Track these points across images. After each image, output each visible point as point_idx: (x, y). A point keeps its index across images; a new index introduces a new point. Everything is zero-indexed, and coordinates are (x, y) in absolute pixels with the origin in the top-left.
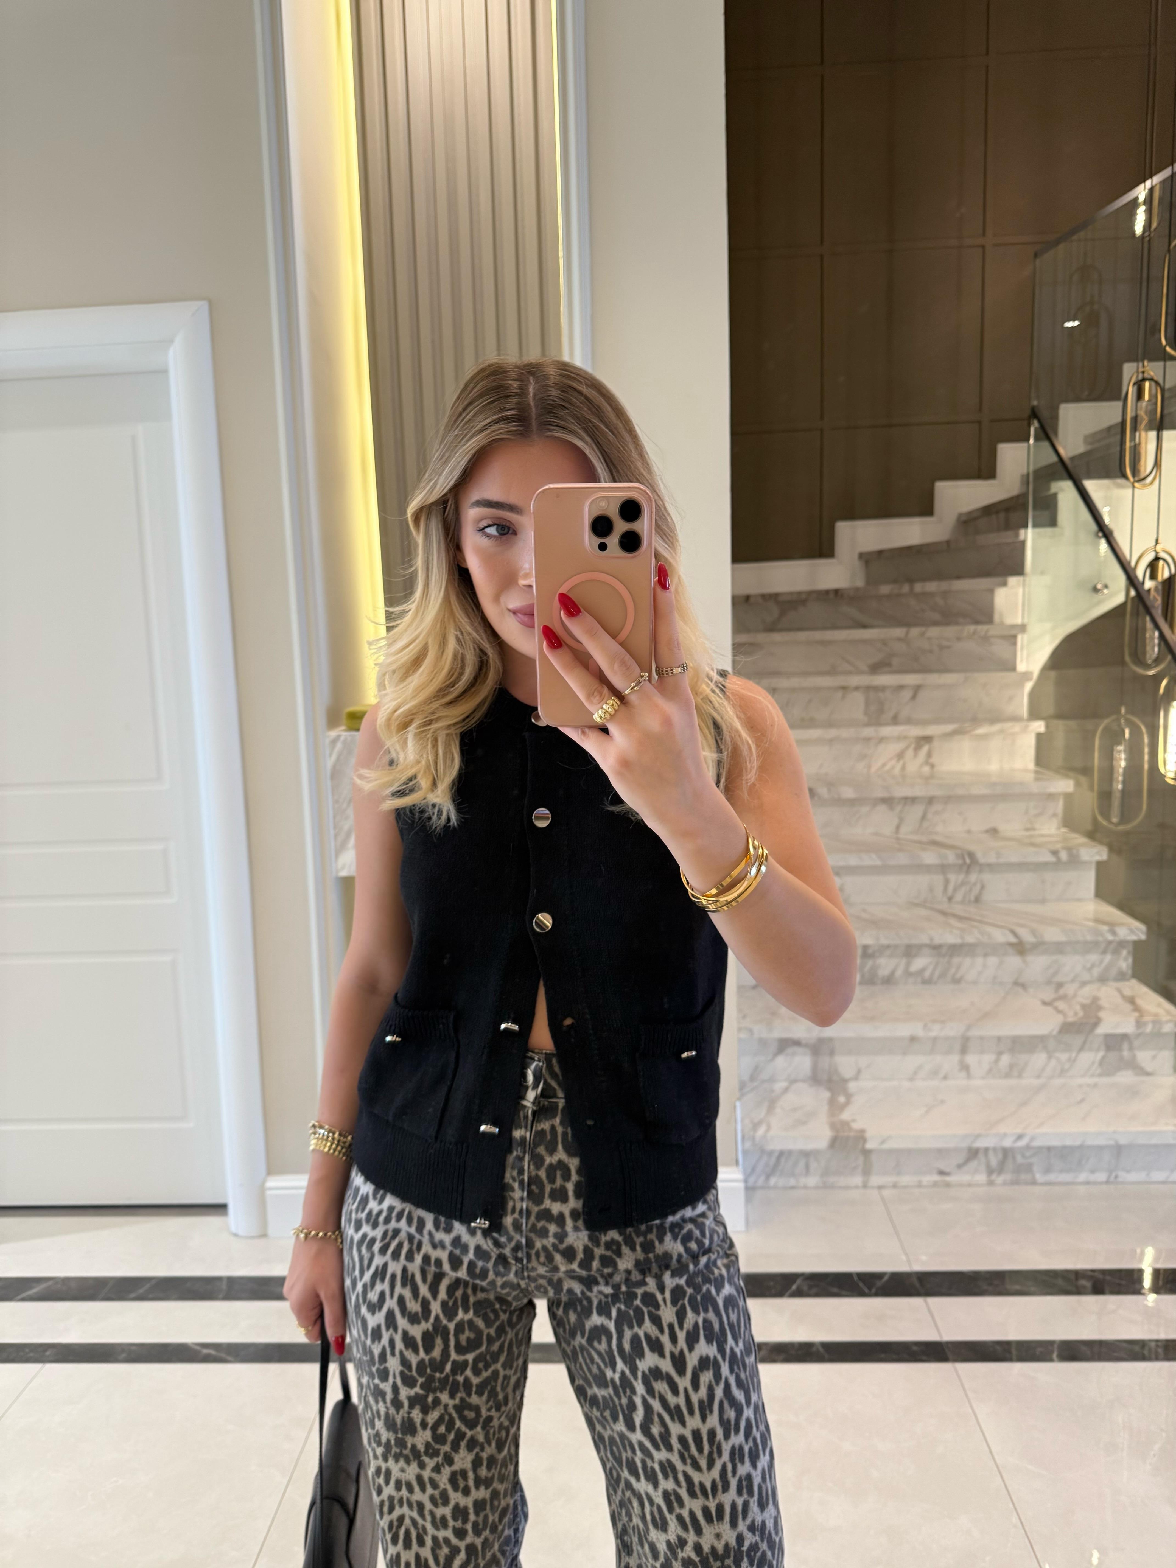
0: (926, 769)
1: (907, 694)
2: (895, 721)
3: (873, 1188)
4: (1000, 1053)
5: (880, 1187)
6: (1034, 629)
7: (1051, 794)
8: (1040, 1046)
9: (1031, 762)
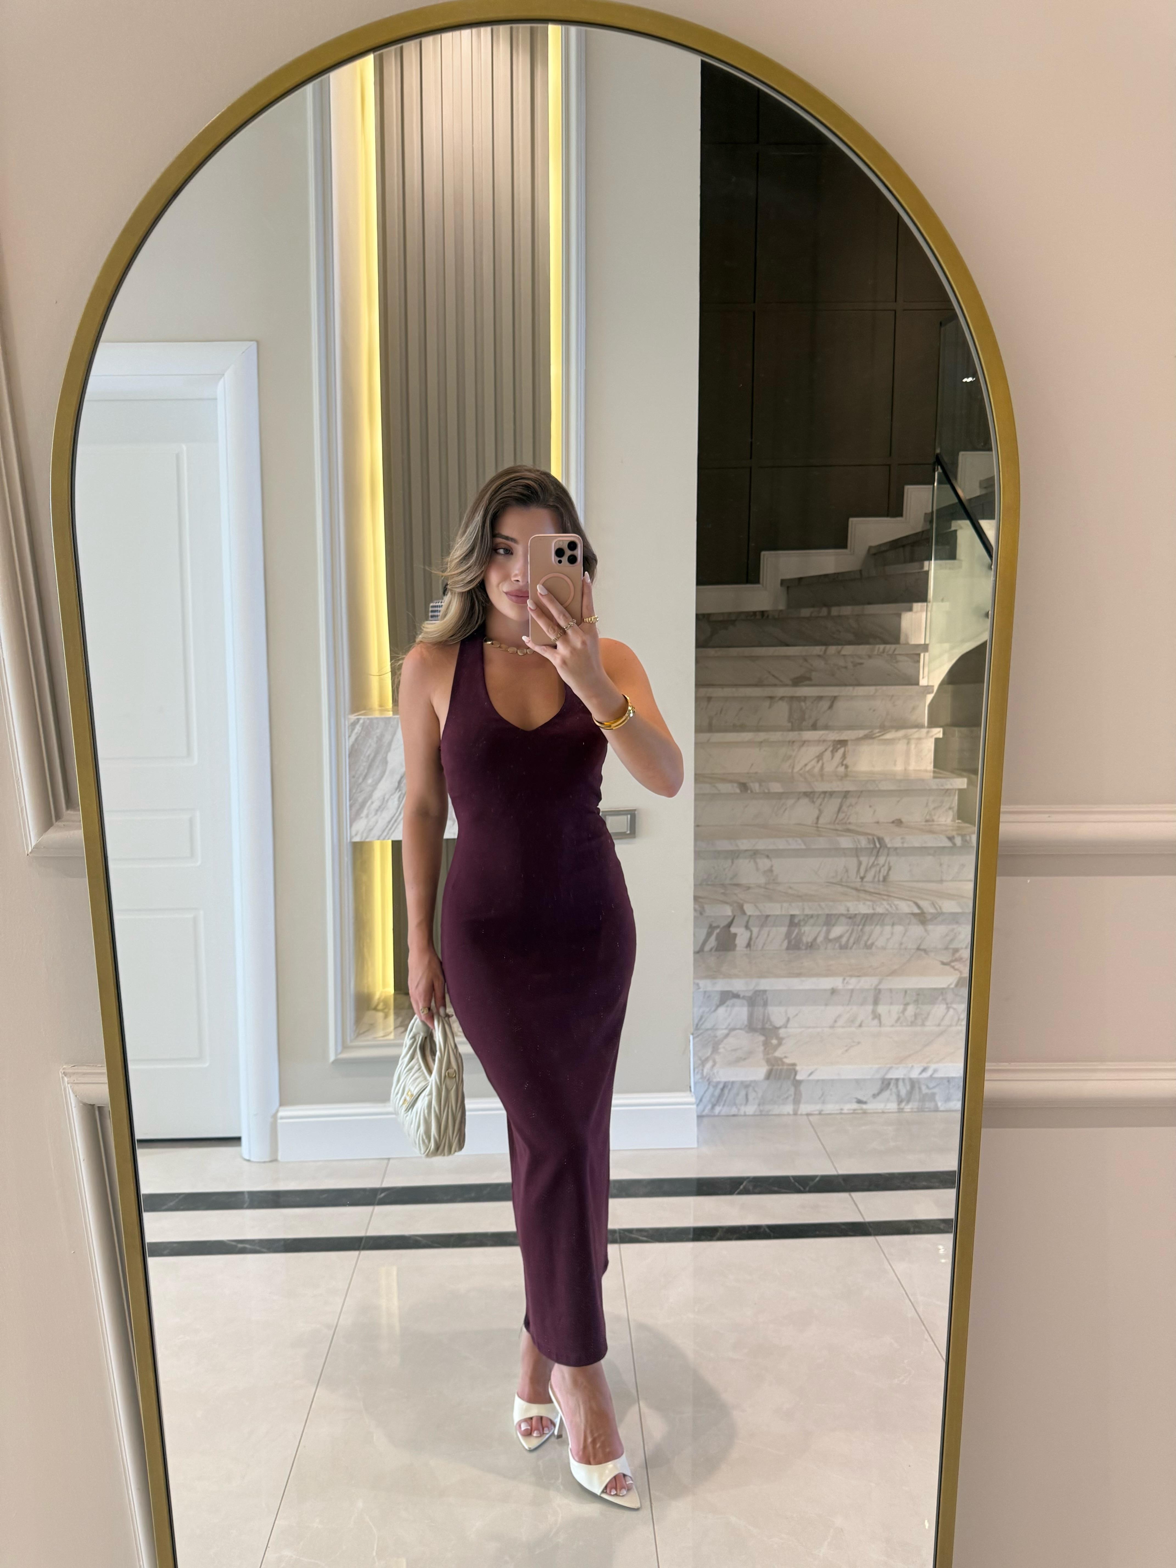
0: (842, 769)
1: (825, 704)
2: (814, 727)
3: (801, 1115)
4: (907, 1004)
5: (808, 1115)
6: (935, 649)
7: (948, 790)
8: (941, 998)
9: (931, 763)
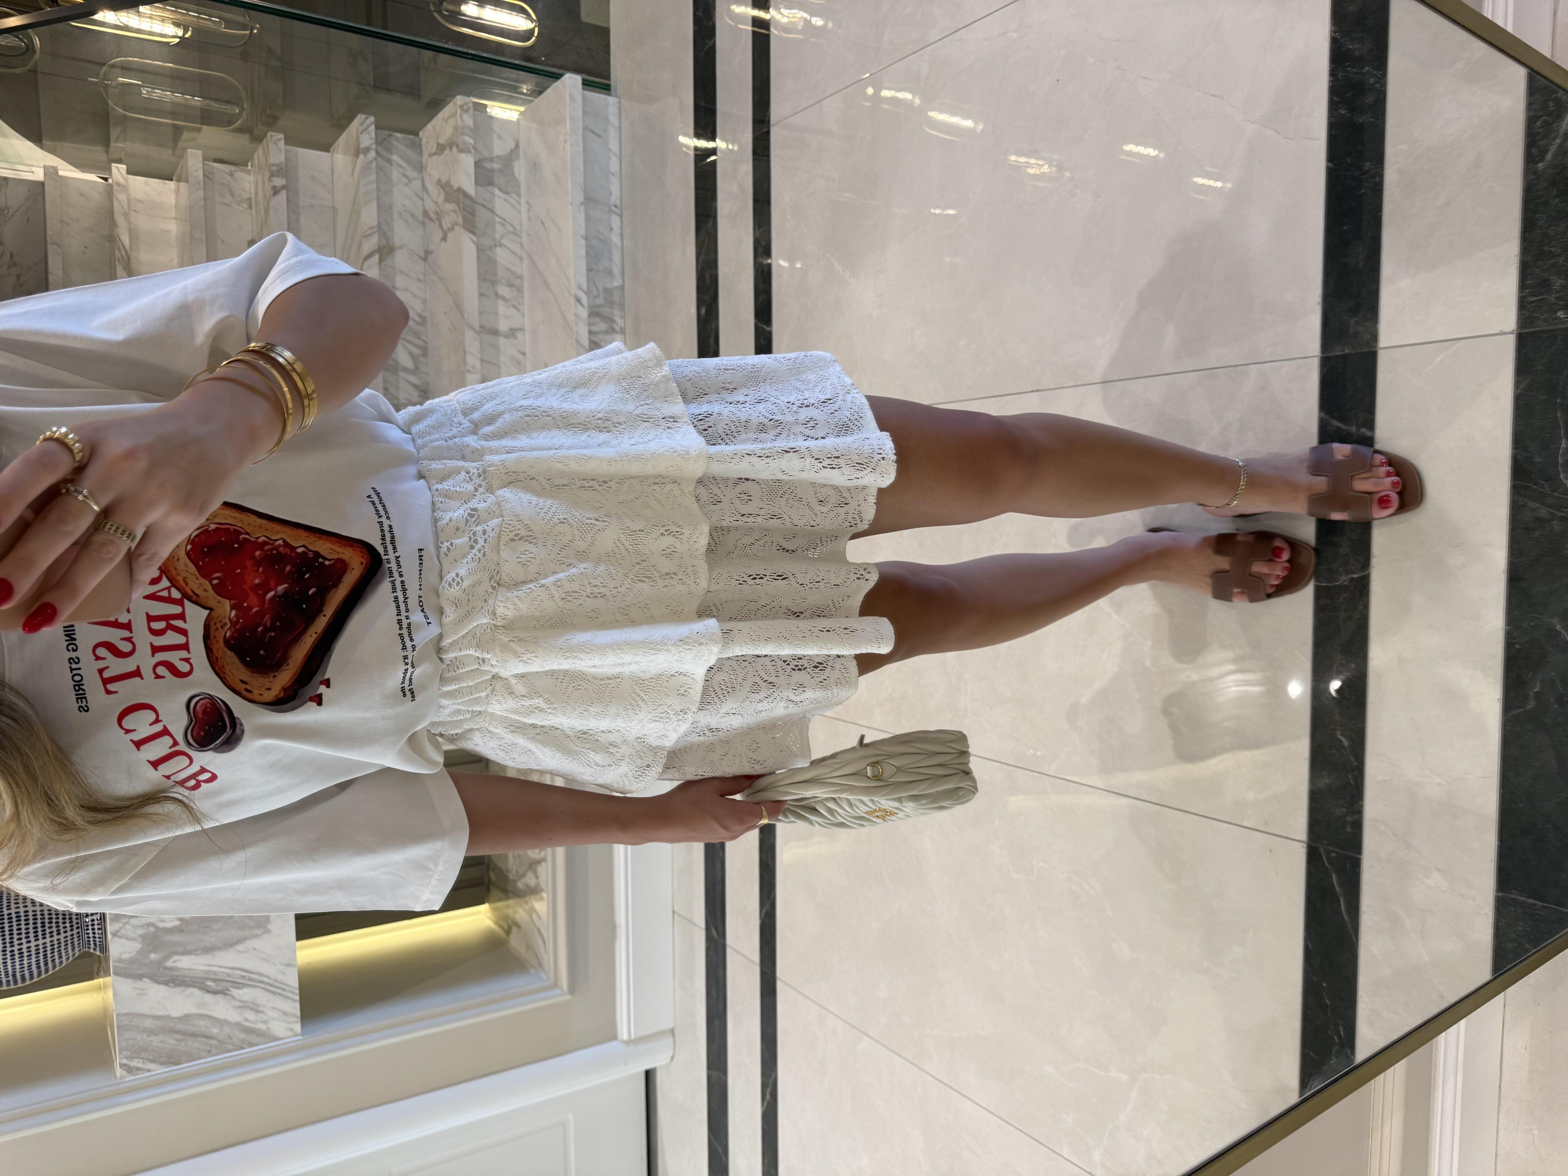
7: (204, 174)
8: (488, 252)
9: (165, 183)
